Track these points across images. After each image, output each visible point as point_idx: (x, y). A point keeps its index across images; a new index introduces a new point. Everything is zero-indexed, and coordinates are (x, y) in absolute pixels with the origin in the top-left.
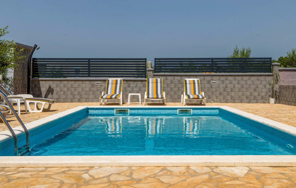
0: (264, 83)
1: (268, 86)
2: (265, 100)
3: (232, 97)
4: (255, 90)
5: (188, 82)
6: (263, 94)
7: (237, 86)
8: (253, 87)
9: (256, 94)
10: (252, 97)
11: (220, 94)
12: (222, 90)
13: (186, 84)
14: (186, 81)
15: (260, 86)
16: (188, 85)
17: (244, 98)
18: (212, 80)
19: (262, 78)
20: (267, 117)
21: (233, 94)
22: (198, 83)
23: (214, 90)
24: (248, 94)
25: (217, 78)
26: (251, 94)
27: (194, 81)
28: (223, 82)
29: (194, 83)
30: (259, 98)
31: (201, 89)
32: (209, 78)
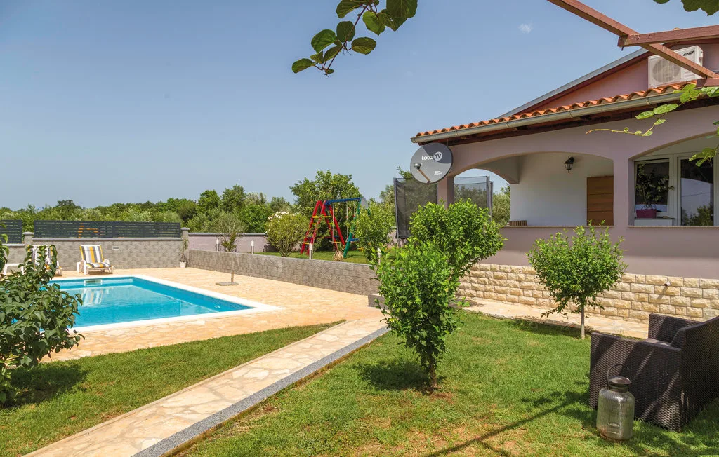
0: (173, 247)
1: (178, 251)
2: (174, 264)
3: (138, 263)
4: (164, 255)
5: (86, 249)
6: (173, 259)
7: (143, 251)
8: (161, 251)
9: (165, 258)
10: (161, 262)
11: (124, 259)
12: (126, 256)
13: (83, 251)
14: (83, 248)
15: (170, 251)
16: (86, 253)
17: (152, 263)
18: (114, 245)
19: (172, 243)
20: (190, 285)
21: (139, 259)
22: (99, 250)
23: (116, 255)
24: (156, 258)
25: (121, 243)
26: (160, 259)
27: (94, 248)
28: (127, 247)
29: (94, 250)
30: (169, 262)
31: (104, 256)
32: (110, 243)
